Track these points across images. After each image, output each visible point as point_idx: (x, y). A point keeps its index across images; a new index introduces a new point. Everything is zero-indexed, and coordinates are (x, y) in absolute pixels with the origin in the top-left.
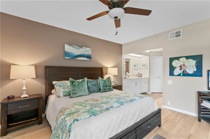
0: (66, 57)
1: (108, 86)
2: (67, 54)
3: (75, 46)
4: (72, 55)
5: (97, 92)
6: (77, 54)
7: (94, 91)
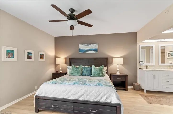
0: (80, 52)
1: (96, 73)
2: (81, 50)
3: (85, 44)
4: (84, 50)
5: (88, 76)
6: (87, 49)
7: (86, 74)
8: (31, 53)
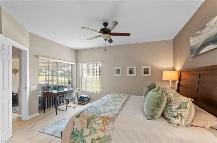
8: (133, 69)
